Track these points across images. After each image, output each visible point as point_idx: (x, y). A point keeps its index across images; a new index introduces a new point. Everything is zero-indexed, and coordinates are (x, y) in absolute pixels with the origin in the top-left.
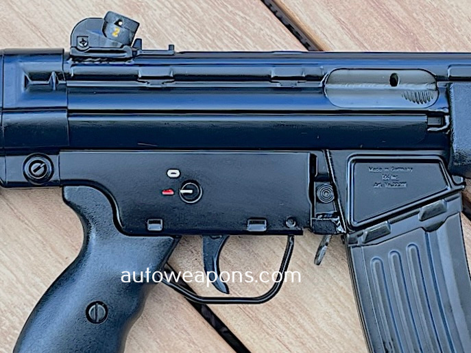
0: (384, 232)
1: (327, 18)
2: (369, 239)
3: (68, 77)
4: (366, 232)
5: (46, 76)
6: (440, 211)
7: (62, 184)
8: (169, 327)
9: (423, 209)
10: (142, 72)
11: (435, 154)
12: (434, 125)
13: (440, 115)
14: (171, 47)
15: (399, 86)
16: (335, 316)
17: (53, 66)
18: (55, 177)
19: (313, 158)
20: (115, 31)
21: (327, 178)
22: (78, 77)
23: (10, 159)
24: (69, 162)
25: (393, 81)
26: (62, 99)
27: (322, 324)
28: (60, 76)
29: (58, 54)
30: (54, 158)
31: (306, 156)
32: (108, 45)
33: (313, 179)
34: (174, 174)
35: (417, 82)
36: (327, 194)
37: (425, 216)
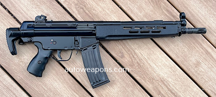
0: (86, 49)
1: (79, 16)
2: (84, 50)
3: (34, 25)
4: (83, 49)
5: (31, 25)
6: (95, 45)
7: (34, 42)
8: (53, 65)
9: (92, 45)
10: (46, 24)
11: (94, 37)
12: (94, 32)
13: (95, 31)
14: (52, 20)
15: (89, 26)
16: (80, 63)
17: (32, 23)
18: (32, 41)
19: (75, 38)
20: (42, 18)
21: (77, 41)
22: (36, 25)
23: (25, 38)
24: (35, 39)
25: (88, 25)
26: (33, 28)
27: (78, 65)
28: (33, 25)
29: (34, 22)
30: (32, 38)
31: (74, 37)
32: (41, 20)
33: (75, 41)
34: (52, 40)
35: (91, 26)
36: (77, 43)
37: (93, 46)
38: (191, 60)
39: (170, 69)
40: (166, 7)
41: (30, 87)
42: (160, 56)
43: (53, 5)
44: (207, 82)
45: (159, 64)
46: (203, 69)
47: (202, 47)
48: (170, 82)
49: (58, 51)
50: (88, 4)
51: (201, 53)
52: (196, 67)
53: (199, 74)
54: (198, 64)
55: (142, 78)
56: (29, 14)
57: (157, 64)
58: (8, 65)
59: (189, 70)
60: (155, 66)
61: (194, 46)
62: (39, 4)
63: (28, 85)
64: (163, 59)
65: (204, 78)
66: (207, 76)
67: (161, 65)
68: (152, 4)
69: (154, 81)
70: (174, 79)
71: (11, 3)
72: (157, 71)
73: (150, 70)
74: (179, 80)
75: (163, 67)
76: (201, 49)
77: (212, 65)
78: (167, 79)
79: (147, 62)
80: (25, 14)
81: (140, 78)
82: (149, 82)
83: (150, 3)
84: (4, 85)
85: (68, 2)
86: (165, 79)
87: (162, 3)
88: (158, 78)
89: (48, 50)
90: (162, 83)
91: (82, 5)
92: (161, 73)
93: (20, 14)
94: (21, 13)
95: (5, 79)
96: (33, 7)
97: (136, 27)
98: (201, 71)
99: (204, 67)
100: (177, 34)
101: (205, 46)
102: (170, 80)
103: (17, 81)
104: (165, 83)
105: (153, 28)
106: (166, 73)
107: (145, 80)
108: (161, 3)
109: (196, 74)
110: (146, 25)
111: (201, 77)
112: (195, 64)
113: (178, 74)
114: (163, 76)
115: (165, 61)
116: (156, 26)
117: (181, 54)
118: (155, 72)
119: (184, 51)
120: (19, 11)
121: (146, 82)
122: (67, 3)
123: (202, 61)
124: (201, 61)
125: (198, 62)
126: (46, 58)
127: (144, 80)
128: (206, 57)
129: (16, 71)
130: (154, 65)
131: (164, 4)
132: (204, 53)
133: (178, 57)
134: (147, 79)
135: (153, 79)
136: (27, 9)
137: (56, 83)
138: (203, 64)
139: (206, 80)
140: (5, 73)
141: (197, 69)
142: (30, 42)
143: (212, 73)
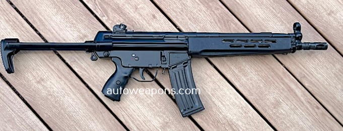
0: (176, 67)
3: (112, 36)
4: (172, 67)
5: (108, 36)
6: (186, 63)
7: (111, 57)
10: (127, 35)
11: (186, 51)
12: (185, 46)
13: (186, 44)
14: (133, 31)
15: (179, 38)
19: (161, 53)
21: (164, 56)
22: (114, 36)
23: (101, 52)
24: (112, 53)
25: (177, 37)
26: (111, 40)
29: (111, 32)
30: (110, 52)
31: (159, 52)
32: (121, 30)
33: (161, 57)
34: (134, 55)
35: (182, 38)
36: (164, 59)
37: (184, 64)
38: (268, 99)
39: (240, 110)
40: (237, 29)
41: (59, 128)
42: (228, 93)
43: (93, 24)
44: (289, 127)
45: (227, 102)
46: (284, 111)
47: (283, 82)
48: (240, 126)
49: (140, 69)
50: (137, 23)
51: (281, 91)
52: (275, 108)
53: (278, 117)
54: (277, 104)
55: (204, 120)
56: (61, 34)
57: (224, 103)
58: (33, 99)
59: (266, 111)
60: (221, 106)
61: (273, 80)
62: (74, 22)
63: (57, 125)
64: (231, 96)
65: (285, 122)
66: (288, 120)
67: (229, 104)
68: (219, 25)
69: (219, 124)
70: (245, 122)
71: (40, 20)
72: (224, 111)
73: (214, 109)
74: (252, 123)
75: (231, 107)
76: (281, 84)
77: (296, 105)
78: (237, 122)
79: (211, 99)
80: (56, 34)
81: (201, 120)
82: (213, 125)
83: (216, 23)
84: (27, 124)
85: (112, 20)
86: (233, 123)
87: (232, 24)
88: (224, 121)
89: (128, 67)
90: (229, 127)
91: (130, 24)
92: (228, 114)
93: (50, 34)
94: (52, 33)
95: (28, 117)
96: (66, 26)
97: (238, 40)
98: (281, 114)
99: (285, 108)
100: (291, 49)
101: (287, 81)
102: (240, 123)
103: (44, 119)
104: (234, 127)
105: (260, 42)
106: (235, 115)
107: (208, 123)
108: (230, 24)
109: (275, 117)
110: (252, 38)
111: (281, 120)
112: (273, 104)
113: (251, 116)
114: (232, 118)
115: (234, 99)
116: (264, 39)
117: (255, 90)
118: (221, 113)
119: (259, 86)
120: (49, 31)
121: (208, 125)
122: (110, 22)
123: (283, 101)
124: (281, 100)
125: (277, 101)
126: (126, 77)
127: (206, 123)
128: (288, 95)
129: (43, 107)
130: (220, 103)
131: (234, 26)
132: (286, 90)
133: (252, 95)
134: (211, 122)
135: (218, 122)
136: (59, 28)
137: (93, 124)
138: (284, 105)
139: (288, 125)
140: (29, 109)
141: (276, 110)
142: (107, 57)
143: (296, 117)
